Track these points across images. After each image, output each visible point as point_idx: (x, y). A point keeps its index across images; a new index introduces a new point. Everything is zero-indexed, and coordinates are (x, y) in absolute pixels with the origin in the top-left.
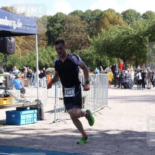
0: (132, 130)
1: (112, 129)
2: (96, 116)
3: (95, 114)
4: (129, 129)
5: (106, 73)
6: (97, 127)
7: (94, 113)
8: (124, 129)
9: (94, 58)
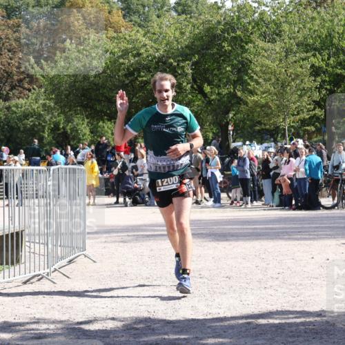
0: (151, 316)
1: (98, 315)
2: (54, 283)
3: (49, 278)
4: (146, 315)
5: (81, 163)
6: (57, 313)
7: (48, 275)
8: (131, 315)
9: (46, 122)
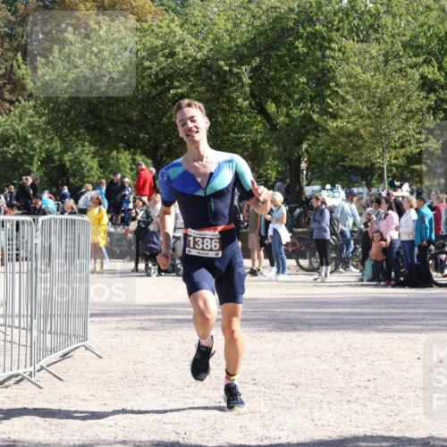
0: (181, 441)
1: (103, 437)
2: (40, 387)
3: (33, 379)
4: (172, 438)
6: (42, 432)
7: (30, 375)
8: (152, 438)
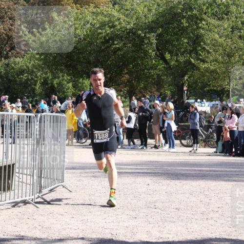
0: (114, 238)
2: (37, 207)
4: (109, 237)
7: (32, 200)
8: (98, 237)
9: (38, 77)
